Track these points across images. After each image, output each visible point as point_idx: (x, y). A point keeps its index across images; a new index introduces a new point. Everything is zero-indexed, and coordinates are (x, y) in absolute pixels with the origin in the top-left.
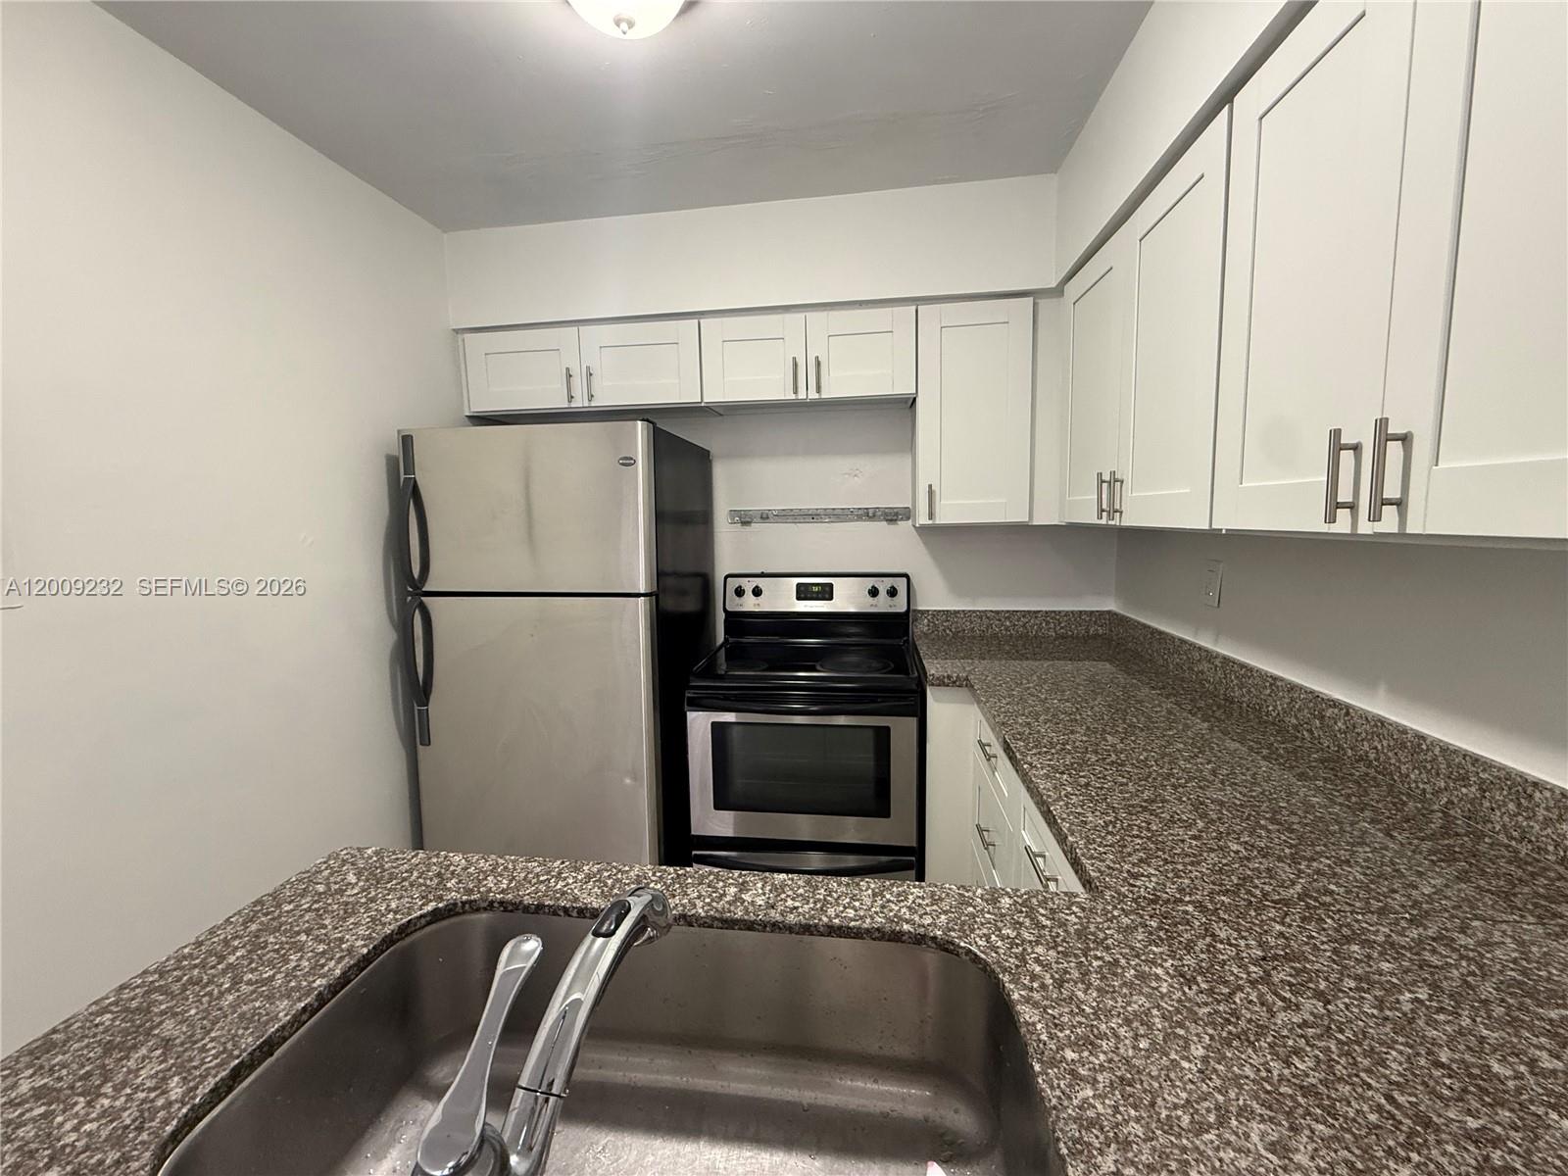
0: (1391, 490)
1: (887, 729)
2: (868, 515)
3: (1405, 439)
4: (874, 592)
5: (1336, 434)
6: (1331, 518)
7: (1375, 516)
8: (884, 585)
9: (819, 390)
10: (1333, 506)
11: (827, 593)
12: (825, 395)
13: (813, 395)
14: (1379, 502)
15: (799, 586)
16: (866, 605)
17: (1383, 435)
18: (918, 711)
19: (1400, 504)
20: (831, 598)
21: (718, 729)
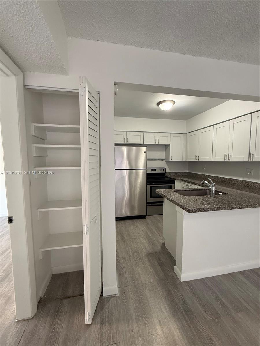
0: (229, 158)
1: (171, 186)
2: (159, 160)
3: (230, 155)
4: (161, 170)
5: (225, 154)
6: (225, 160)
7: (228, 160)
8: (162, 169)
9: (159, 143)
10: (225, 159)
11: (155, 170)
12: (159, 144)
13: (158, 144)
14: (228, 159)
15: (151, 169)
16: (160, 172)
17: (229, 155)
18: (174, 183)
19: (230, 159)
20: (156, 171)
21: (151, 187)
